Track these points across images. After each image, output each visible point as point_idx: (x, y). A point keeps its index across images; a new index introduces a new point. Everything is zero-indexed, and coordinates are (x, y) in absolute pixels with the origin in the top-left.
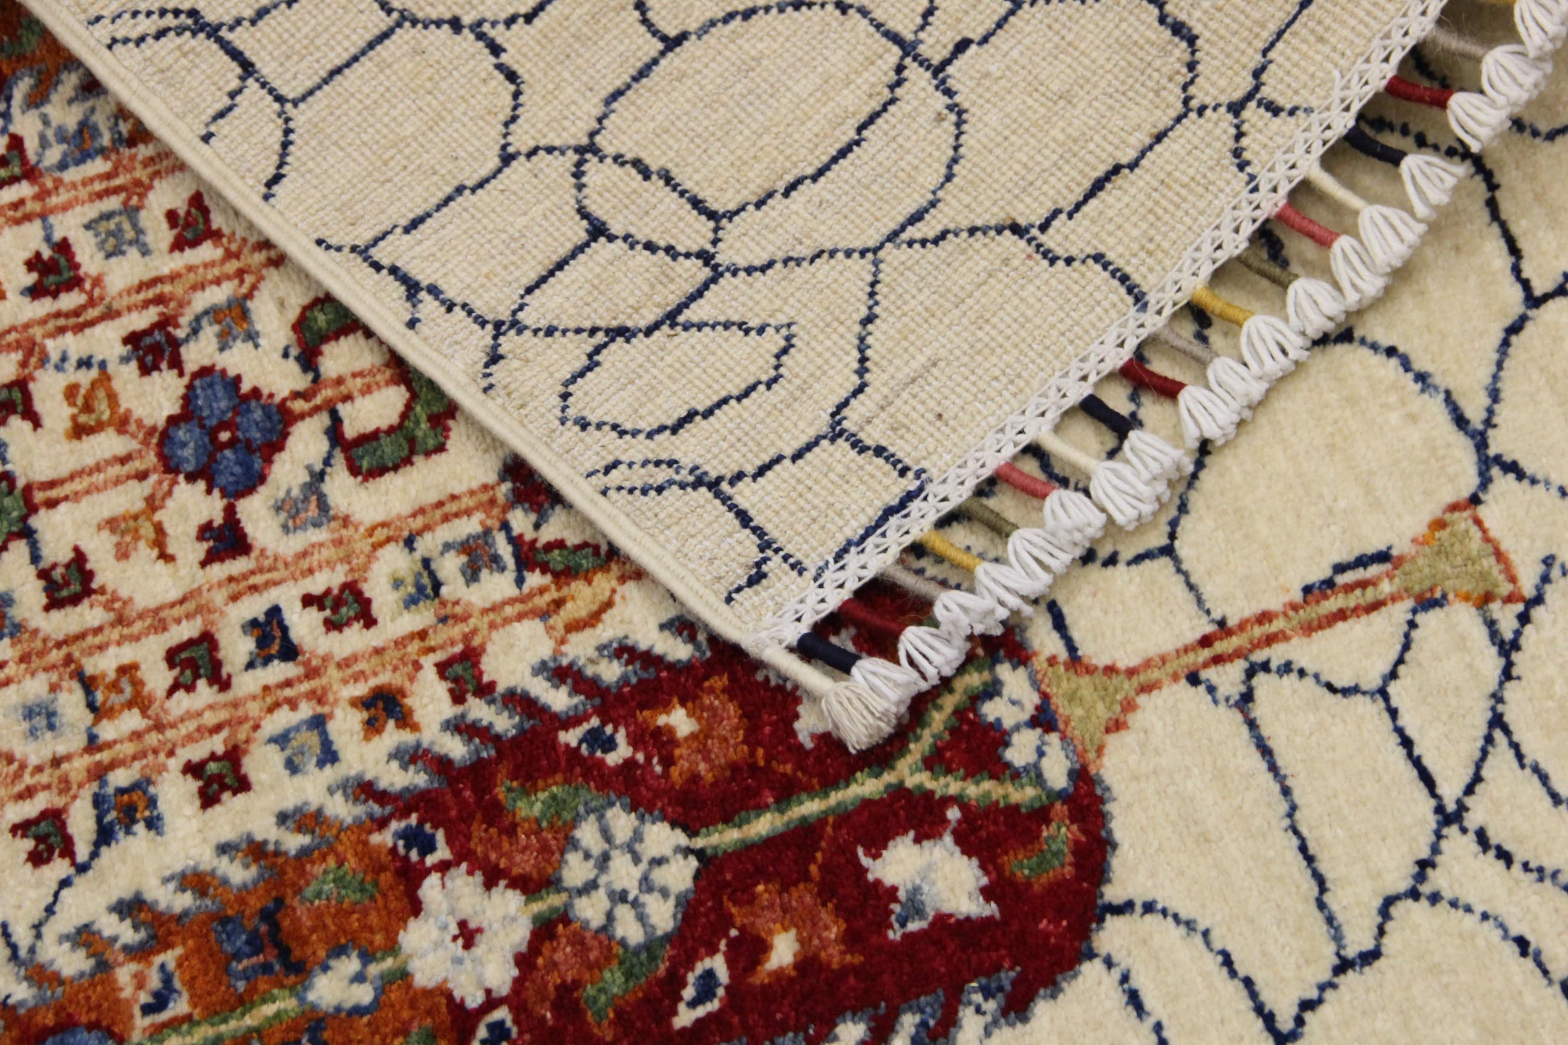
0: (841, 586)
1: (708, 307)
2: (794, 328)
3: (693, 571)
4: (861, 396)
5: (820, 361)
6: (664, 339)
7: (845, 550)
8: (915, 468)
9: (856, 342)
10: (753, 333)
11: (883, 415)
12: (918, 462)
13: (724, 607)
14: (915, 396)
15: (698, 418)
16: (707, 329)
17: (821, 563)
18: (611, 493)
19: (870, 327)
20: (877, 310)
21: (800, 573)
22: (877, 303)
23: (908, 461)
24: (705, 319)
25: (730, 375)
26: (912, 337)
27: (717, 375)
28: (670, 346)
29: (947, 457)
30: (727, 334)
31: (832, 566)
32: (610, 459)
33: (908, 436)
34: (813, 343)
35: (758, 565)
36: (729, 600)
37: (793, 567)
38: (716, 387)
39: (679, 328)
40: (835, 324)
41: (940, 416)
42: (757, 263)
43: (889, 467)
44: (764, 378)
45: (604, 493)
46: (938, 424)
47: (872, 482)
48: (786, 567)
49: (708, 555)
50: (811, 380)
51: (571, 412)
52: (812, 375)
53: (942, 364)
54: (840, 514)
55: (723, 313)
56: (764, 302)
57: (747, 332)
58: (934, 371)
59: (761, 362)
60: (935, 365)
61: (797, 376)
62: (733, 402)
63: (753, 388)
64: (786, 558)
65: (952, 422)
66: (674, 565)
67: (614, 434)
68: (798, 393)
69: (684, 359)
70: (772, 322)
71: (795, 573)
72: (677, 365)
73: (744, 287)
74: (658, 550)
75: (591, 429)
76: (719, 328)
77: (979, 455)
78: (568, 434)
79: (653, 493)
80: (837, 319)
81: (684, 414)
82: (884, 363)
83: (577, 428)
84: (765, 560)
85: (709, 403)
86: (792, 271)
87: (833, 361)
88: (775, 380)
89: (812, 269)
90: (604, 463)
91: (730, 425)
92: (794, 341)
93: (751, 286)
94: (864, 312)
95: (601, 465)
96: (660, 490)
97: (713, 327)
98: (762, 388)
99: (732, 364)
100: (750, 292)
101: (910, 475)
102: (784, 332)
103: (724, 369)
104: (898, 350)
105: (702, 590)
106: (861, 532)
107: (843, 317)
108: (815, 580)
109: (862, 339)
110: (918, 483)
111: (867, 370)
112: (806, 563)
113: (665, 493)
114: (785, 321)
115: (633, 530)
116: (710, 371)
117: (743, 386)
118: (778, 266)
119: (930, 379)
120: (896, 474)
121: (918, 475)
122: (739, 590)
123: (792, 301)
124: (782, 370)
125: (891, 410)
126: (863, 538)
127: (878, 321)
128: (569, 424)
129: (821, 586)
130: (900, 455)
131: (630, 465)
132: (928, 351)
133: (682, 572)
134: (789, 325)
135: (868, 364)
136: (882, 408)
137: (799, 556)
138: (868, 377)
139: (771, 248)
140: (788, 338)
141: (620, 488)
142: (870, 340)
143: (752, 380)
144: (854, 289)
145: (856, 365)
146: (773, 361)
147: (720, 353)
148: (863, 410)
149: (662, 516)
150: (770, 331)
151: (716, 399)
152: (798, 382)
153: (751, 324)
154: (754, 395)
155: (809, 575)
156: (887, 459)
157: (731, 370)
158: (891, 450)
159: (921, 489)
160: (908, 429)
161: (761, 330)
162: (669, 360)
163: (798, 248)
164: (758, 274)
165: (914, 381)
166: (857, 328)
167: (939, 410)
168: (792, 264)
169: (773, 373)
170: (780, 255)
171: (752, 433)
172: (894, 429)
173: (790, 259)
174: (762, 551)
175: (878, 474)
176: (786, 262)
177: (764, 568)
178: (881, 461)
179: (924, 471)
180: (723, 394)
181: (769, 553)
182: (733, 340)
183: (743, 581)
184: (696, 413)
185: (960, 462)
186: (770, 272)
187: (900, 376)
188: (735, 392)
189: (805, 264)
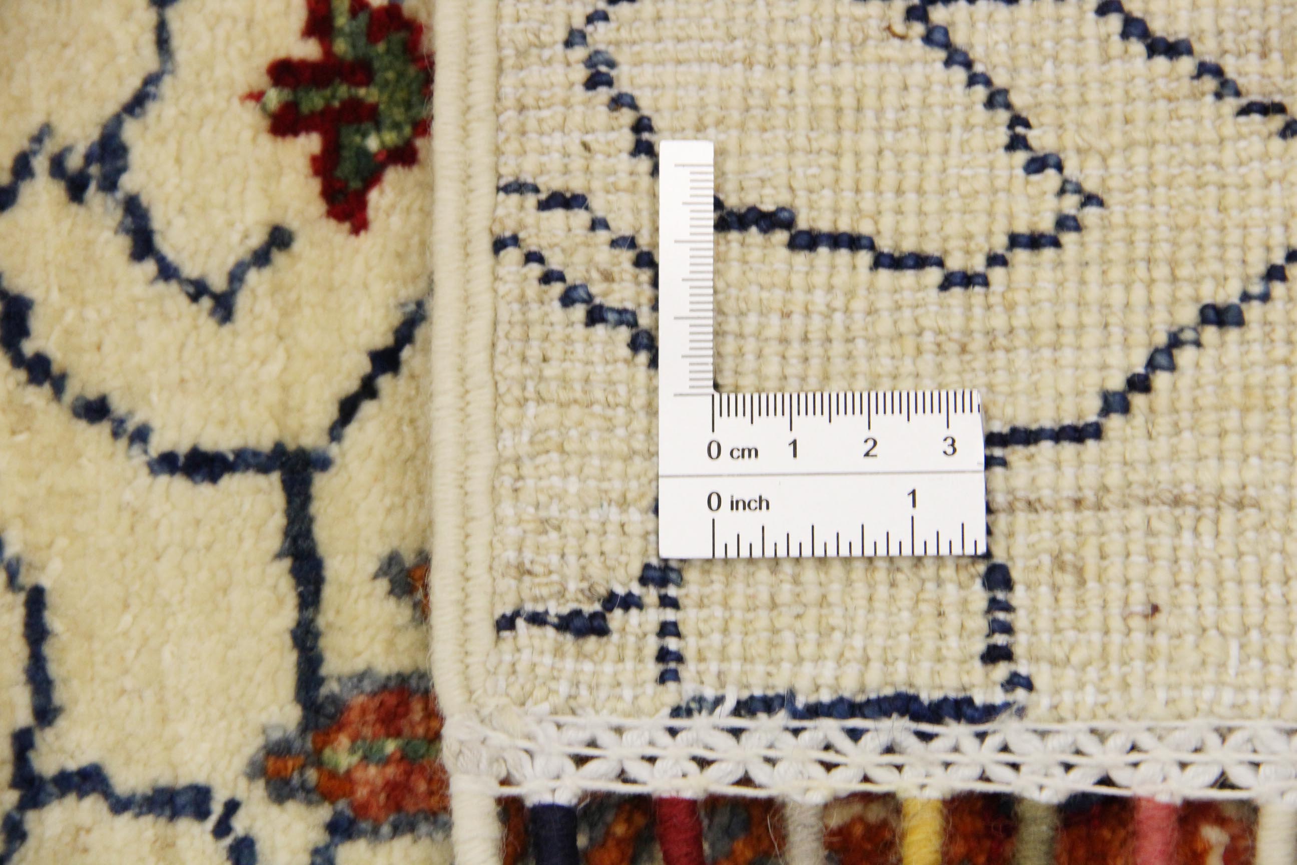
0: (703, 763)
1: (1001, 33)
2: (1091, 214)
3: (497, 521)
4: (1068, 449)
5: (1068, 318)
6: (874, 27)
7: (768, 705)
8: (1023, 669)
9: (1161, 339)
10: (1021, 157)
11: (1068, 517)
12: (1034, 659)
13: (484, 630)
14: (1150, 532)
15: (781, 236)
16: (959, 74)
17: (710, 693)
18: (512, 255)
19: (1210, 333)
20: (1253, 312)
21: (663, 679)
22: (1265, 297)
23: (1021, 643)
24: (977, 53)
25: (911, 198)
26: (1255, 420)
27: (890, 179)
28: (871, 51)
29: (1090, 696)
30: (980, 114)
31: (723, 716)
32: (576, 185)
33: (1067, 597)
34: (1093, 274)
35: (611, 601)
36: (506, 623)
37: (663, 655)
38: (868, 202)
39: (918, 28)
40: (1161, 272)
41: (1155, 609)
42: (1158, 27)
43: (980, 624)
44: (955, 263)
45: (499, 245)
46: (1137, 623)
47: (929, 622)
48: (652, 645)
49: (554, 511)
50: (1022, 337)
51: (600, 35)
52: (1032, 329)
53: (1252, 516)
54: (825, 632)
55: (1014, 70)
56: (1093, 116)
57: (1016, 143)
58: (1228, 517)
59: (977, 226)
60: (1239, 505)
61: (1010, 308)
62: (865, 258)
63: (920, 261)
64: (667, 629)
65: (1162, 640)
66: (479, 483)
67: (627, 139)
68: (978, 343)
69: (870, 100)
70: (1071, 170)
71: (653, 669)
72: (848, 100)
73: (1091, 51)
74: (481, 433)
75: (603, 94)
76: (980, 92)
77: (1145, 740)
78: (558, 74)
79: (579, 312)
80: (1173, 264)
81: (768, 206)
82: (1163, 423)
83: (581, 74)
84: (629, 602)
85: (824, 225)
86: (1196, 96)
87: (1092, 337)
88: (967, 280)
89: (1231, 126)
90: (557, 184)
91: (819, 299)
92: (1068, 238)
93: (1106, 59)
94: (1229, 294)
95: (552, 182)
96: (596, 316)
97: (973, 80)
98: (934, 275)
99: (930, 185)
100: (1094, 70)
101: (1002, 670)
102: (1070, 204)
103: (911, 179)
104: (1209, 420)
105: (479, 571)
106: (826, 697)
107: (1184, 271)
108: (676, 712)
109: (1175, 342)
110: (998, 697)
111: (1125, 408)
112: (688, 671)
113: (600, 330)
114: (1090, 186)
115: (478, 359)
116: (888, 160)
117: (908, 245)
118: (1186, 65)
119: (1206, 527)
120: (979, 646)
121: (1015, 682)
122: (537, 619)
123: (1139, 156)
124: (997, 274)
125: (1089, 520)
126: (815, 711)
127: (1233, 334)
128: (579, 53)
129: (673, 732)
130: (1020, 620)
131: (598, 224)
132: (1253, 471)
133: (480, 504)
134: (1090, 199)
135: (1138, 400)
136: (1078, 503)
137: (688, 646)
138: (1114, 423)
139: (1206, 21)
140: (1065, 223)
141: (533, 257)
142: (1185, 356)
143: (931, 248)
144: (1256, 235)
145: (1116, 383)
146: (1000, 243)
147: (935, 142)
148: (1046, 478)
149: (550, 371)
150: (1050, 178)
151: (844, 226)
152: (999, 321)
153: (1033, 136)
154: (908, 277)
155: (671, 694)
156: (994, 605)
157: (920, 191)
158: (1019, 596)
159: (990, 712)
160: (1082, 582)
161: (1037, 165)
162: (845, 76)
163: (1253, 62)
164: (1137, 47)
165: (1177, 501)
166: (1188, 315)
167: (1162, 599)
168: (1210, 83)
169: (978, 264)
170: (1207, 50)
171: (838, 348)
172: (1059, 564)
173: (1217, 72)
174: (644, 581)
175: (953, 618)
176: (1204, 69)
177: (616, 618)
178: (979, 597)
179: (1028, 685)
180: (865, 228)
181: (651, 595)
182: (977, 140)
183: (555, 609)
184: (788, 224)
185: (1101, 724)
186: (1161, 62)
187: (1164, 473)
188: (885, 245)
189: (1231, 104)
